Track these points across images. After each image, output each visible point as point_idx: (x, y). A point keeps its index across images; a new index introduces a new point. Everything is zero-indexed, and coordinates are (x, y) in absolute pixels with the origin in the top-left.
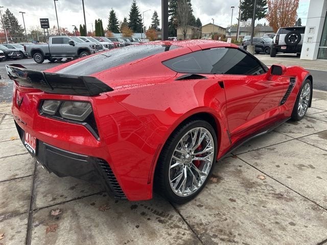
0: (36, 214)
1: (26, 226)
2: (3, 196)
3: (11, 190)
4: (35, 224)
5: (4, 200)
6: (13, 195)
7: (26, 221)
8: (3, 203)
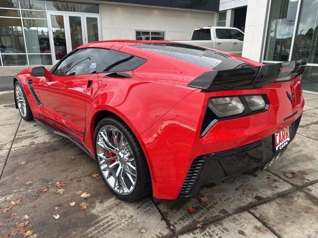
0: (299, 184)
1: (313, 185)
2: (299, 218)
3: (286, 217)
4: (308, 181)
5: (303, 213)
6: (291, 210)
7: (310, 187)
8: (307, 212)
